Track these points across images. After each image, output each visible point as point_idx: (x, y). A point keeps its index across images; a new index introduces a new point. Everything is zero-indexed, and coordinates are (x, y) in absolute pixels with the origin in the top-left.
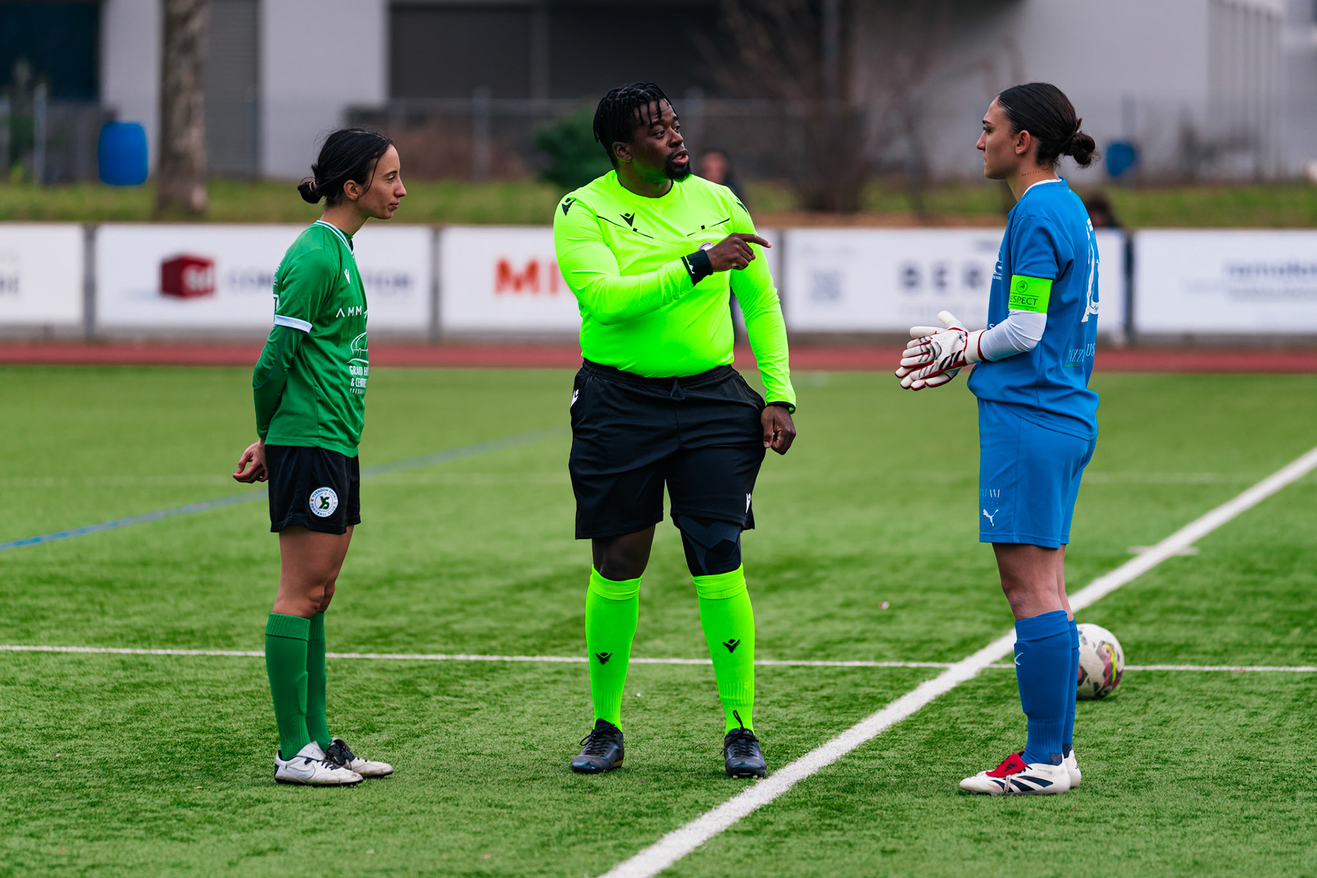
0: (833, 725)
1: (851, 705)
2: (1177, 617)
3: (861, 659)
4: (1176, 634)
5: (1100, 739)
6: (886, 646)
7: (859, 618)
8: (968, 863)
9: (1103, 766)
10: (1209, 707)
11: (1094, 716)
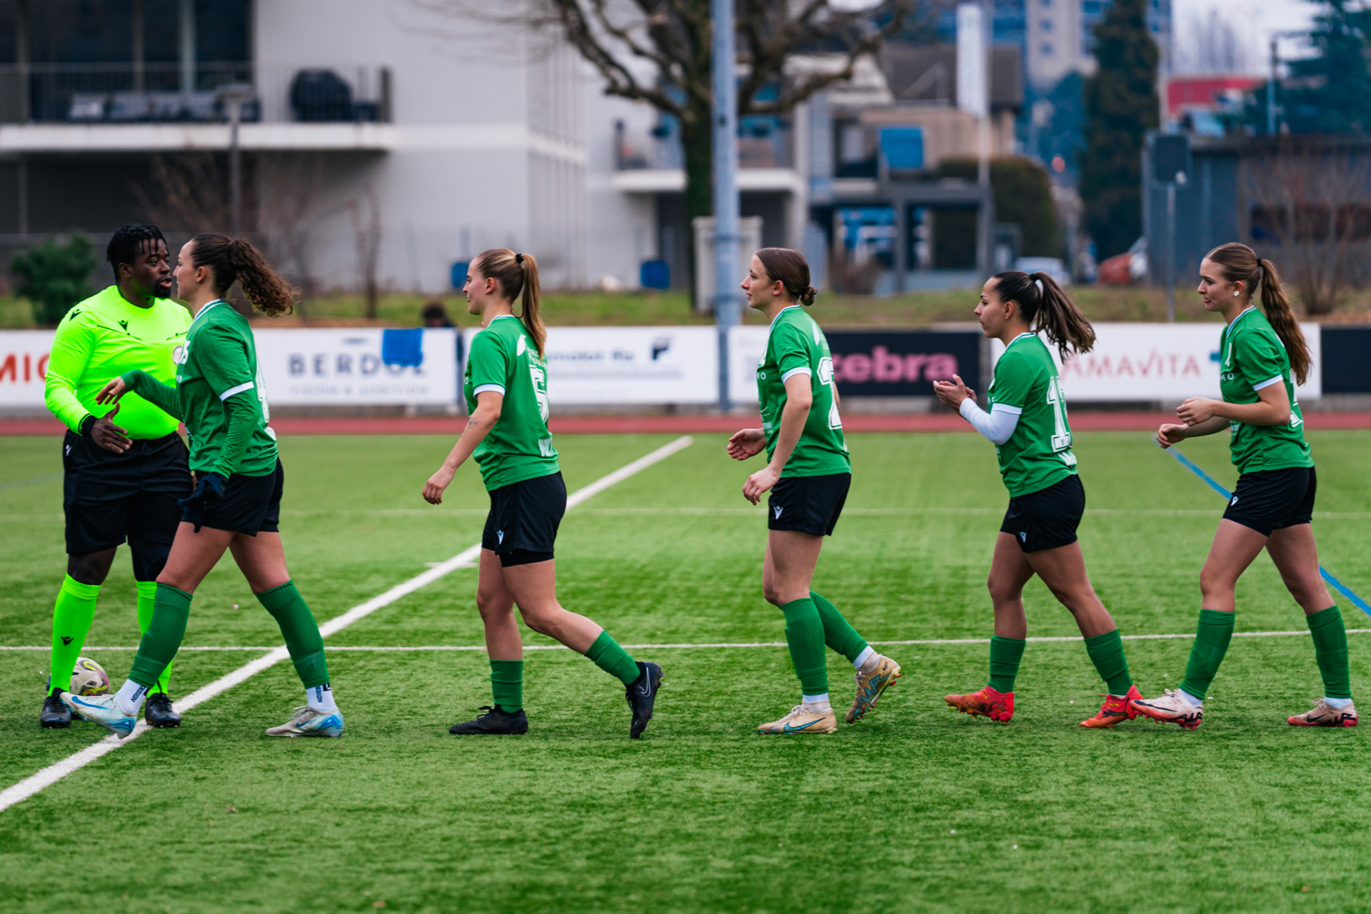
0: (179, 692)
1: (195, 678)
2: (449, 612)
3: (209, 646)
4: (445, 624)
5: (373, 698)
6: (231, 635)
7: (215, 616)
8: (255, 786)
9: (370, 717)
10: (456, 676)
11: (371, 683)
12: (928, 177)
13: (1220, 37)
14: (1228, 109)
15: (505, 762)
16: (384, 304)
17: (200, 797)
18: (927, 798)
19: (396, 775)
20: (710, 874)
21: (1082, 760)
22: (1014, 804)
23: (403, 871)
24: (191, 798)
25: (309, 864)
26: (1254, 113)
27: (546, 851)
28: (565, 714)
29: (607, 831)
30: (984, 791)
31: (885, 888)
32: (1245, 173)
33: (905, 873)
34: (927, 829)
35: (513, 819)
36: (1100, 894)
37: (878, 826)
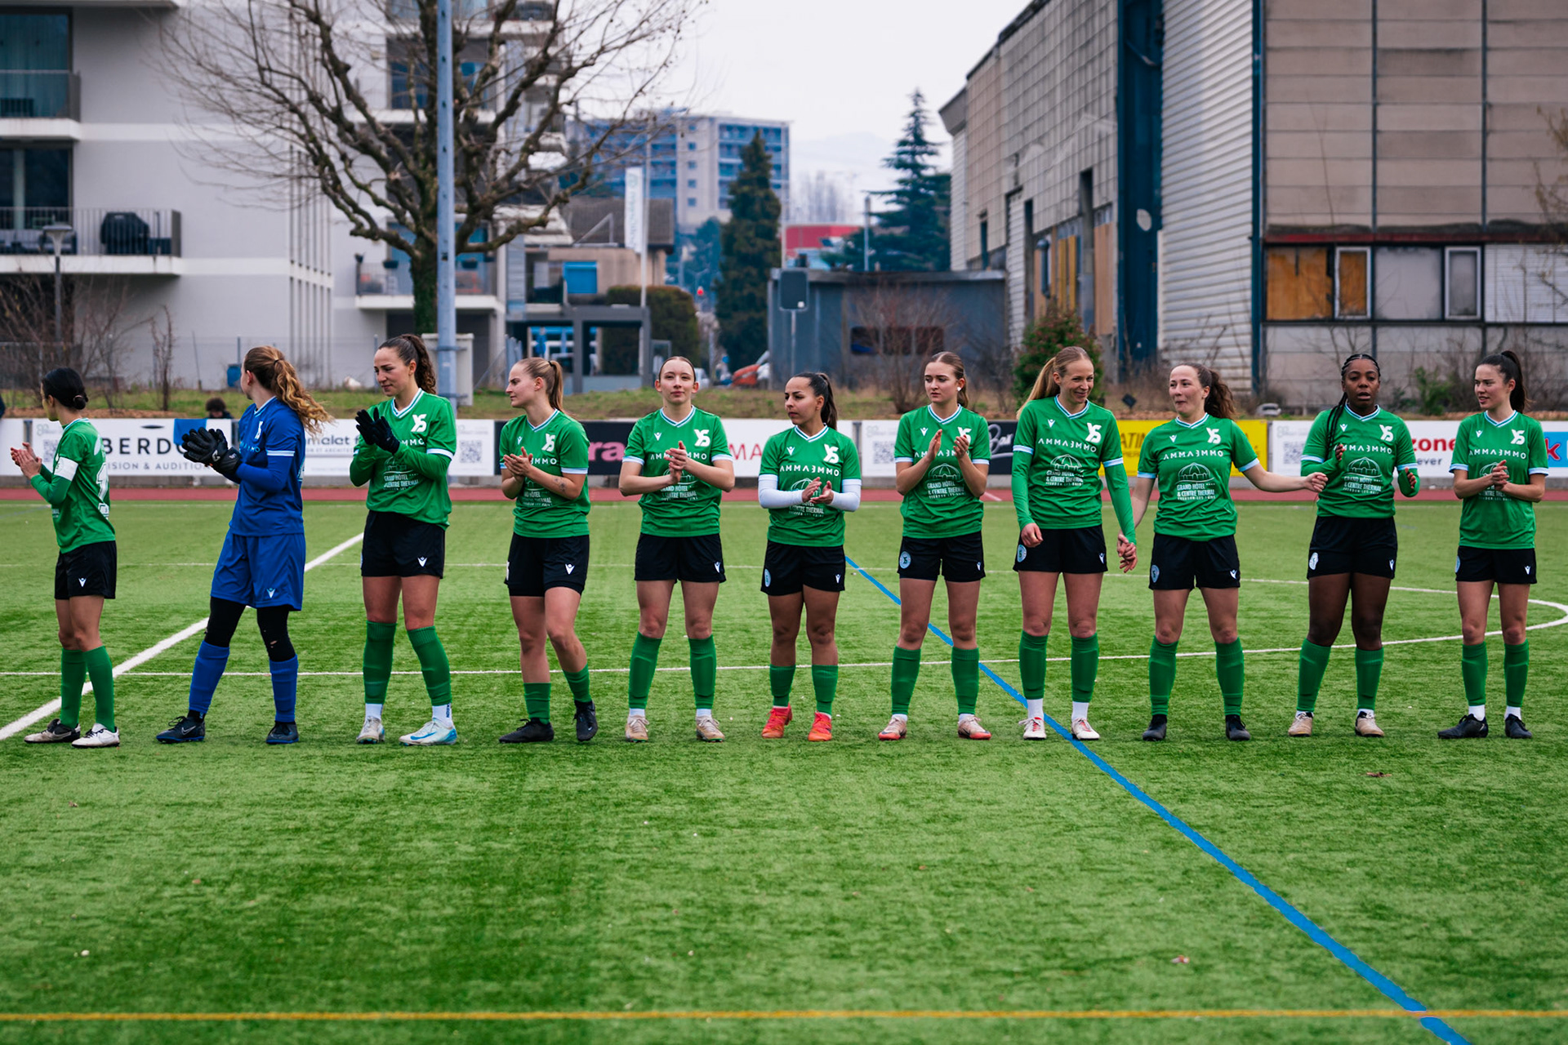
8: (91, 785)
12: (598, 301)
13: (825, 194)
14: (832, 250)
15: (289, 767)
16: (174, 398)
17: (48, 794)
18: (623, 796)
19: (203, 776)
20: (457, 856)
21: (743, 764)
22: (692, 800)
23: (214, 855)
24: (41, 795)
25: (136, 849)
26: (853, 254)
27: (326, 838)
28: (334, 728)
29: (373, 822)
30: (668, 790)
31: (597, 868)
32: (846, 299)
33: (610, 856)
34: (626, 820)
35: (298, 812)
36: (764, 872)
37: (588, 817)
